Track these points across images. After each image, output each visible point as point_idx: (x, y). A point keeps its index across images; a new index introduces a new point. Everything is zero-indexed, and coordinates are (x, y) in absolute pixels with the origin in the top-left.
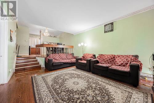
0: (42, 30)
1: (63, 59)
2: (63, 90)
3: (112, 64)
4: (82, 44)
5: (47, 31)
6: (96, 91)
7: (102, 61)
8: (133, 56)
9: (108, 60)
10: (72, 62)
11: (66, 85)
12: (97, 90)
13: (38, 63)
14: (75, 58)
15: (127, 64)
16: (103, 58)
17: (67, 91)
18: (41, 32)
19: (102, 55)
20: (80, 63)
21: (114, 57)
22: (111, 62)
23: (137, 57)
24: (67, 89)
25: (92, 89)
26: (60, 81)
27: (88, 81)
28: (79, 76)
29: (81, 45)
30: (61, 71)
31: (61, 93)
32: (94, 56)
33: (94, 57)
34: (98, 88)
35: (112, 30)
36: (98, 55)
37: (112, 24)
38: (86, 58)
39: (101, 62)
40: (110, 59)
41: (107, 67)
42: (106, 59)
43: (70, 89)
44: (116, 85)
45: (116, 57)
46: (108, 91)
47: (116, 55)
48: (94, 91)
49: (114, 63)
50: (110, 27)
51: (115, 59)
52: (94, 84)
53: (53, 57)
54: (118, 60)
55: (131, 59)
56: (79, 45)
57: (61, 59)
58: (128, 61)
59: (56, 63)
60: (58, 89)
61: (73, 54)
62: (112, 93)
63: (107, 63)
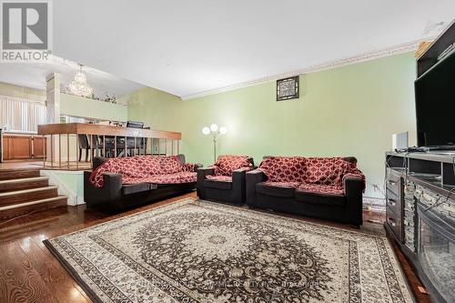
0: (59, 72)
1: (151, 174)
2: (188, 265)
3: (299, 181)
4: (214, 128)
5: (81, 78)
6: (280, 252)
7: (274, 174)
8: (345, 159)
9: (290, 171)
10: (184, 181)
11: (189, 248)
12: (281, 248)
13: (54, 192)
14: (189, 168)
15: (335, 177)
16: (276, 166)
17: (200, 264)
18: (50, 79)
19: (272, 158)
20: (212, 182)
21: (303, 164)
22: (296, 175)
23: (353, 161)
24: (200, 260)
25: (267, 247)
26: (163, 241)
27: (248, 231)
28: (216, 221)
29: (211, 132)
30: (153, 213)
31: (187, 274)
32: (251, 160)
33: (251, 165)
34: (282, 244)
35: (296, 96)
36: (261, 160)
37: (296, 79)
38: (228, 167)
39: (272, 177)
40: (293, 169)
41: (293, 190)
42: (284, 168)
43: (208, 258)
44: (316, 230)
45: (307, 163)
46: (306, 245)
47: (307, 157)
48: (274, 252)
49: (305, 178)
50: (290, 88)
51: (306, 169)
52: (266, 234)
53: (117, 168)
54: (314, 169)
55: (342, 166)
56: (206, 131)
57: (145, 173)
58: (337, 172)
59: (132, 186)
60: (171, 265)
61: (180, 157)
62: (316, 250)
63: (288, 179)
